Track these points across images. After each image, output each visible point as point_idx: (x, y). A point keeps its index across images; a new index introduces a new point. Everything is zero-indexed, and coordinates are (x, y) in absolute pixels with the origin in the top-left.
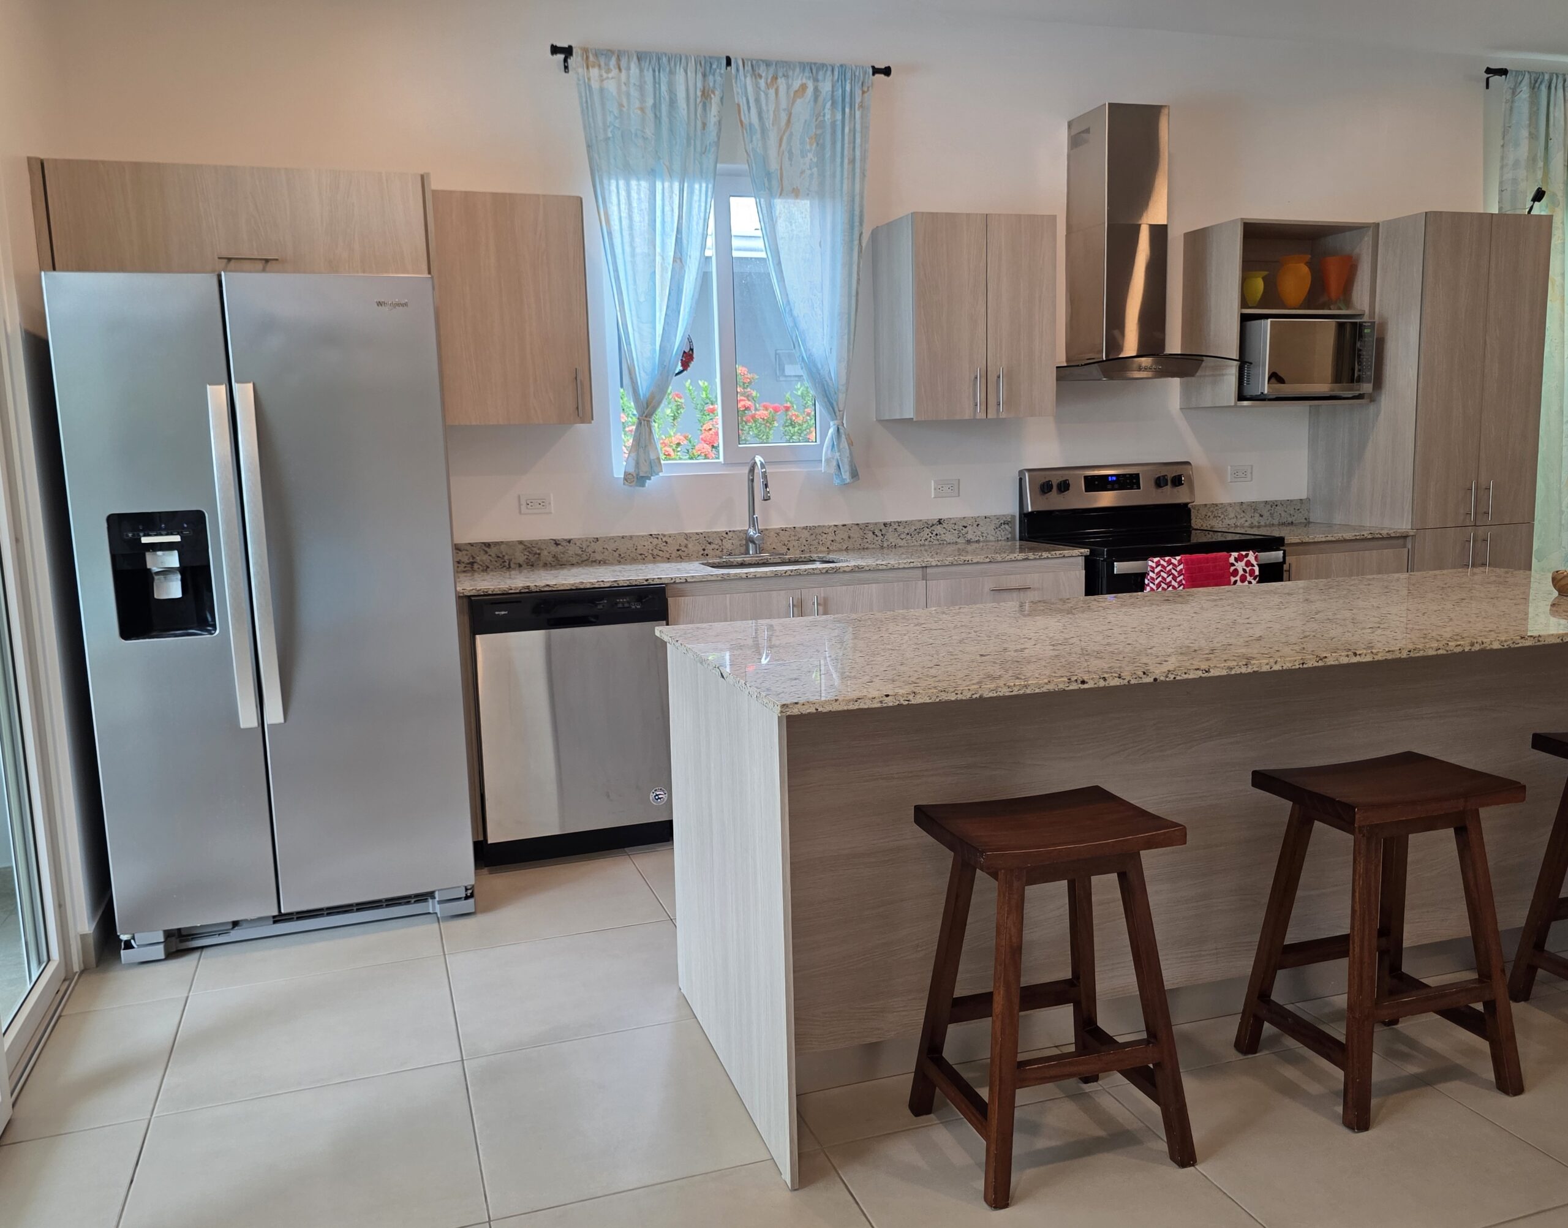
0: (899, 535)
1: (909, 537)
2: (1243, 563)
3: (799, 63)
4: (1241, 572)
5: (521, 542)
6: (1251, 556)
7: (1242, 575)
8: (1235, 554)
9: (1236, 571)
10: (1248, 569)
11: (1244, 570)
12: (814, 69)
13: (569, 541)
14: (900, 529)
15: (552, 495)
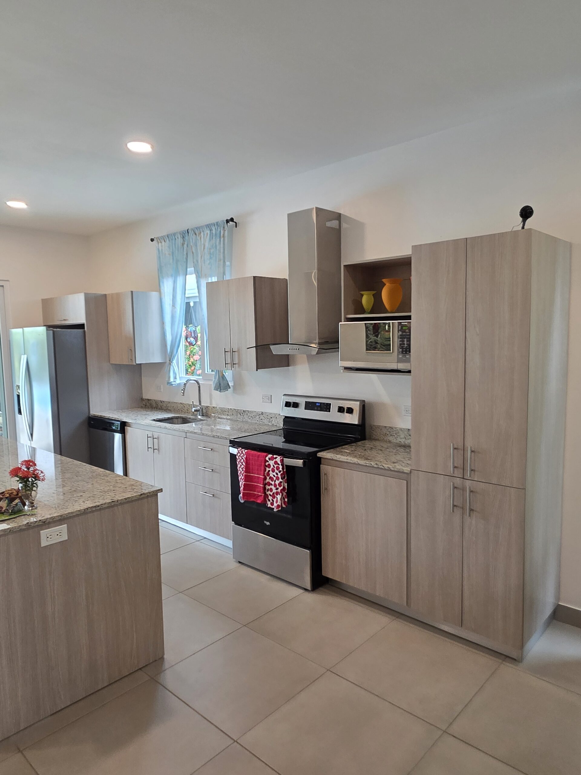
0: (248, 417)
1: (252, 418)
2: (273, 462)
3: (206, 225)
5: (154, 400)
6: (278, 459)
7: (272, 468)
8: (270, 456)
9: (269, 465)
10: (275, 466)
12: (209, 226)
13: (164, 402)
14: (249, 414)
15: (162, 386)
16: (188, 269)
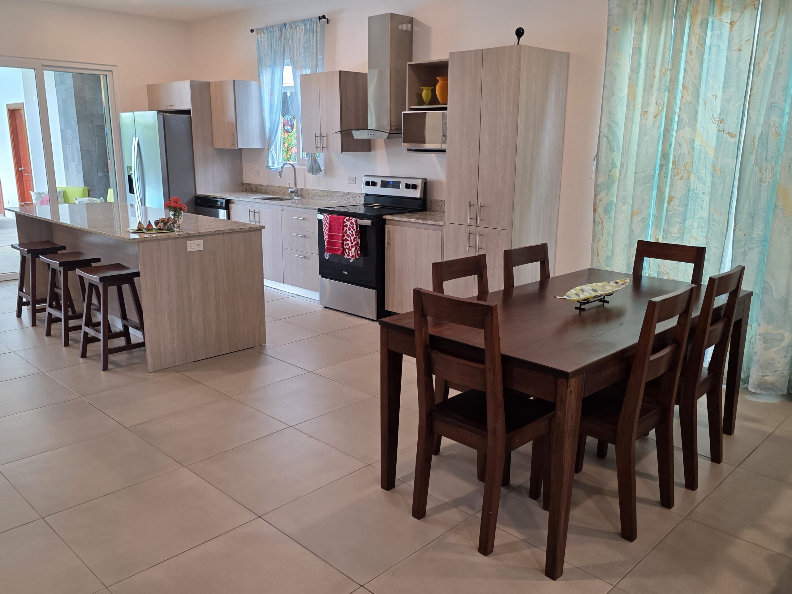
2: (350, 222)
3: (301, 20)
4: (349, 226)
5: (254, 184)
6: (353, 220)
7: (349, 227)
8: (347, 218)
9: (347, 225)
10: (351, 226)
11: (350, 226)
12: (304, 21)
13: (263, 186)
15: (261, 171)
16: (285, 61)
